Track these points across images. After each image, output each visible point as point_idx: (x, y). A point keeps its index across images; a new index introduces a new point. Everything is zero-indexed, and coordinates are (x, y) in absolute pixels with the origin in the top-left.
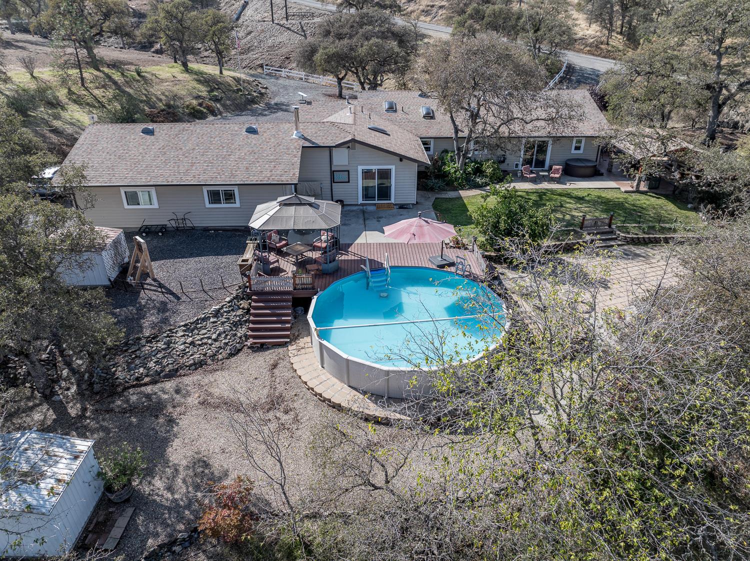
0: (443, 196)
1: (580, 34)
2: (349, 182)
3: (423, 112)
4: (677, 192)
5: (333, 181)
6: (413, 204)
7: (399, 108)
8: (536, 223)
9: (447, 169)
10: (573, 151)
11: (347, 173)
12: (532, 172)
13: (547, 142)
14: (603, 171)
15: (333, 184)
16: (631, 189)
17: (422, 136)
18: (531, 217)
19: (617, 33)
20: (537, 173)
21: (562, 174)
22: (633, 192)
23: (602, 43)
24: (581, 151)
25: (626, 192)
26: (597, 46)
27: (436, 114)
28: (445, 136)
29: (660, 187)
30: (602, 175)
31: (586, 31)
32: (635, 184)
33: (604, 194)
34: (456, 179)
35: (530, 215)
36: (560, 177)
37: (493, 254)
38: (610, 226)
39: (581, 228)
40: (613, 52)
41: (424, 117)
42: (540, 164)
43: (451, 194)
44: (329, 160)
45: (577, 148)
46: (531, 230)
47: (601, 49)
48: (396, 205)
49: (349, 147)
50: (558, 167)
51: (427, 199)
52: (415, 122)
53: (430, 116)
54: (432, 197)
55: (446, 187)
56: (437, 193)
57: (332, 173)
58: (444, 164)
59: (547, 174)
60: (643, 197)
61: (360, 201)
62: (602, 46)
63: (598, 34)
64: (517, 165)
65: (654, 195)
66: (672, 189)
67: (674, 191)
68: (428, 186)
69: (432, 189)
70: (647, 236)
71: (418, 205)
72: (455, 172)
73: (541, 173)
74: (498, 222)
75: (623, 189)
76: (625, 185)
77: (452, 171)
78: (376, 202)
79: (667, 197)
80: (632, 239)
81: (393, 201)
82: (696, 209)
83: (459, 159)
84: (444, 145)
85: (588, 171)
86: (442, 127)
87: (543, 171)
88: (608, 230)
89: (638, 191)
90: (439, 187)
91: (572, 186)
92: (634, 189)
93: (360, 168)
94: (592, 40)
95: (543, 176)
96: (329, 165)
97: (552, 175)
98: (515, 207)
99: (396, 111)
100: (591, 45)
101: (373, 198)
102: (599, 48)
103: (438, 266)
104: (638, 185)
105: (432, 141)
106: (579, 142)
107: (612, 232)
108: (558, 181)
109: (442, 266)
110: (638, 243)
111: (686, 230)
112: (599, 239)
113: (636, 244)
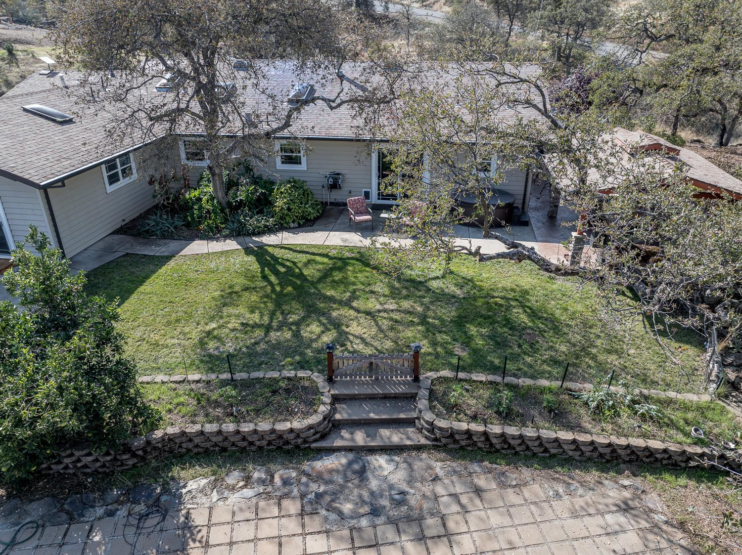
38: (416, 377)
88: (402, 389)
107: (408, 398)
110: (467, 446)
111: (636, 413)
112: (360, 420)
113: (462, 448)
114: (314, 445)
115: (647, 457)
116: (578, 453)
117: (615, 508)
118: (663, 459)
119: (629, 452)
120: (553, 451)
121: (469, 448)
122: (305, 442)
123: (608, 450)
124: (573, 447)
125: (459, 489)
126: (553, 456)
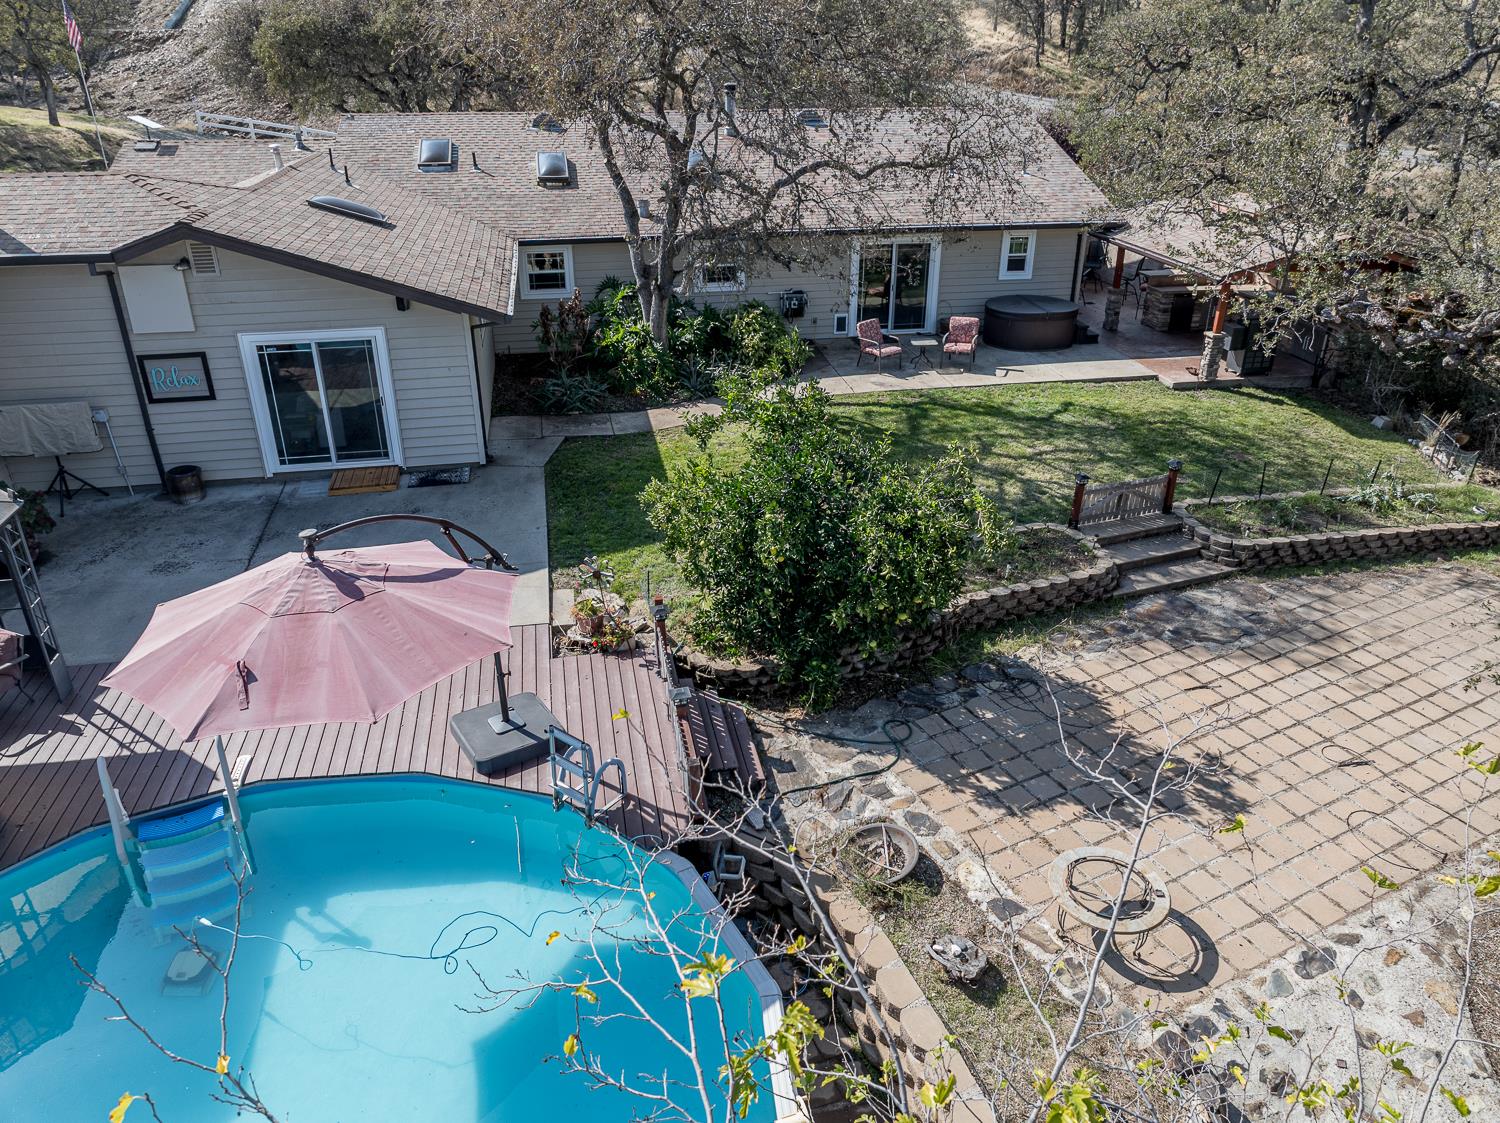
0: (595, 430)
1: (977, 46)
2: (212, 396)
3: (541, 165)
4: (1324, 381)
5: (146, 395)
6: (475, 467)
7: (464, 157)
8: (910, 532)
9: (612, 337)
10: (1005, 274)
11: (199, 359)
12: (887, 341)
13: (926, 249)
14: (1095, 328)
15: (152, 409)
16: (1194, 379)
17: (529, 237)
18: (889, 505)
19: (1055, 47)
20: (905, 343)
21: (978, 345)
22: (1200, 386)
23: (1025, 64)
24: (1027, 274)
25: (1180, 387)
26: (1014, 70)
27: (581, 173)
28: (603, 234)
29: (1274, 367)
30: (1093, 339)
31: (988, 39)
32: (1204, 362)
33: (1115, 400)
34: (644, 372)
35: (884, 499)
36: (974, 352)
37: (747, 665)
38: (1167, 508)
39: (1073, 523)
40: (1050, 81)
41: (543, 181)
42: (912, 317)
43: (622, 423)
44: (111, 314)
45: (1016, 264)
46: (895, 563)
47: (1025, 76)
48: (410, 471)
49: (184, 261)
50: (965, 320)
51: (531, 441)
52: (511, 197)
53: (560, 178)
54: (554, 434)
55: (610, 398)
56: (576, 422)
57: (138, 365)
58: (604, 324)
59: (934, 342)
60: (1232, 402)
61: (272, 465)
62: (1028, 70)
63: (1014, 43)
64: (841, 324)
65: (1259, 393)
66: (1307, 371)
67: (1315, 379)
68: (544, 397)
69: (558, 409)
70: (1302, 538)
71: (492, 469)
72: (641, 346)
73: (914, 343)
74: (751, 535)
75: (1168, 380)
76: (1171, 367)
77: (631, 343)
78: (334, 465)
79: (1299, 397)
80: (1256, 553)
81: (397, 458)
82: (1402, 432)
83: (648, 303)
84: (605, 265)
85: (1053, 331)
86: (598, 208)
87: (920, 336)
88: (1161, 523)
89: (1212, 384)
90: (583, 400)
91: (1014, 378)
92: (1202, 377)
93: (248, 344)
94: (1003, 58)
95: (923, 350)
96: (117, 336)
97: (949, 347)
98: (817, 467)
99: (453, 167)
100: (1002, 68)
101: (321, 452)
102: (1019, 73)
103: (481, 767)
104: (1213, 366)
105: (568, 254)
106: (1019, 246)
107: (1177, 530)
108: (966, 364)
109: (499, 767)
110: (1274, 564)
111: (1413, 505)
112: (1142, 561)
113: (1269, 568)
114: (1116, 593)
115: (1451, 541)
116: (1386, 550)
117: (1457, 586)
118: (1465, 540)
119: (1433, 538)
120: (1361, 552)
121: (1277, 566)
122: (1106, 592)
123: (1412, 541)
124: (1379, 543)
125: (1305, 600)
126: (1362, 558)
